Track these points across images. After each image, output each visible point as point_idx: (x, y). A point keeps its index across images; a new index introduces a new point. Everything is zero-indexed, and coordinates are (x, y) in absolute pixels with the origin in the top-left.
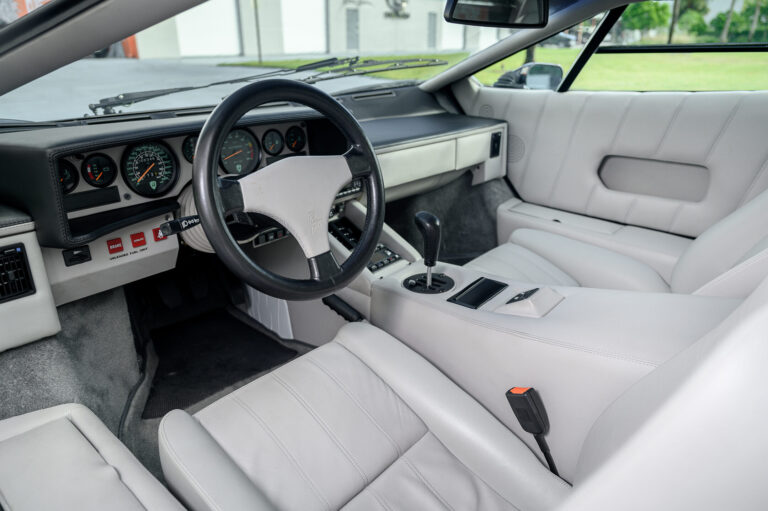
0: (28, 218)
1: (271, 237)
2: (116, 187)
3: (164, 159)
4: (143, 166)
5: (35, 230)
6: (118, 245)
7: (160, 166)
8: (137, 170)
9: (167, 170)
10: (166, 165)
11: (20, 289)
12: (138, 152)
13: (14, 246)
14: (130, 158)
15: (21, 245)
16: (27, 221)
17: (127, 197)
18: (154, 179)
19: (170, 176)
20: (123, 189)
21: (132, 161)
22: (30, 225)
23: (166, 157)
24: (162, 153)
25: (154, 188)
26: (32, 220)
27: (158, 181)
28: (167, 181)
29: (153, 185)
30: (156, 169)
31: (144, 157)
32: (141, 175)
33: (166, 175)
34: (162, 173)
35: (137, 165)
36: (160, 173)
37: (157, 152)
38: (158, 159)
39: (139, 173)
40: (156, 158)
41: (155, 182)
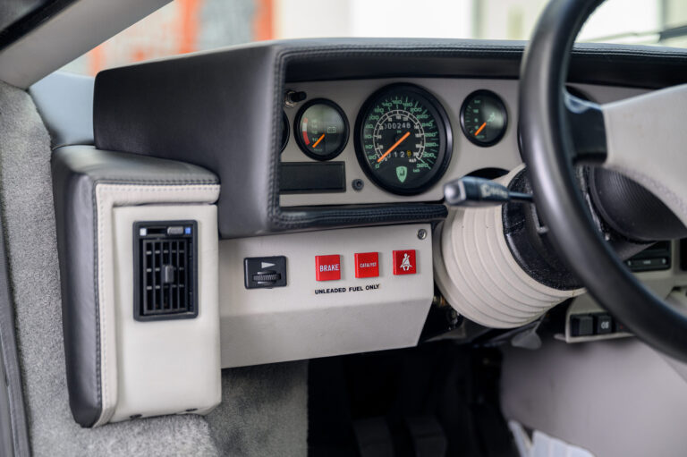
0: (212, 177)
1: (606, 325)
2: (342, 164)
3: (427, 130)
4: (389, 138)
5: (216, 203)
6: (334, 268)
7: (418, 140)
8: (380, 142)
9: (428, 150)
10: (429, 140)
11: (175, 306)
12: (386, 110)
13: (184, 224)
14: (372, 117)
15: (193, 224)
16: (210, 183)
17: (358, 185)
18: (404, 163)
19: (431, 162)
20: (353, 171)
21: (374, 122)
22: (212, 191)
23: (430, 124)
24: (424, 116)
25: (402, 179)
26: (219, 183)
27: (411, 167)
28: (426, 170)
29: (401, 173)
30: (409, 146)
31: (395, 120)
32: (384, 151)
33: (425, 159)
34: (420, 154)
35: (381, 132)
36: (416, 154)
37: (416, 114)
38: (417, 127)
39: (382, 147)
40: (412, 124)
41: (405, 169)
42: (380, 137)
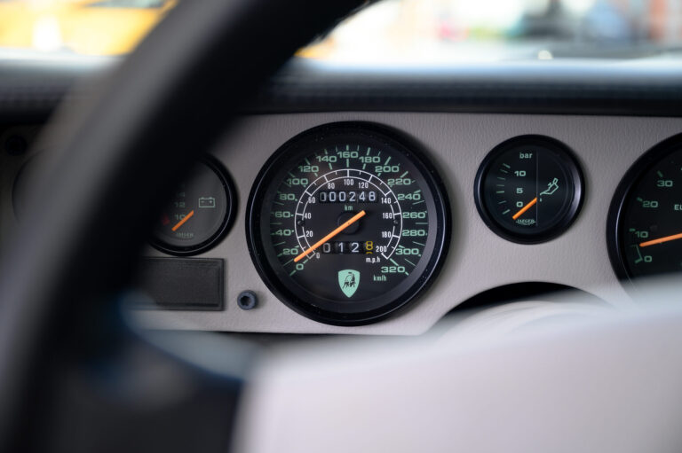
3: (407, 206)
4: (326, 214)
7: (388, 225)
14: (294, 181)
17: (250, 301)
20: (242, 274)
21: (297, 190)
24: (403, 181)
25: (349, 292)
27: (367, 272)
28: (395, 279)
29: (348, 282)
31: (340, 187)
32: (312, 241)
33: (400, 259)
34: (389, 252)
35: (311, 208)
36: (382, 249)
37: (385, 176)
38: (387, 201)
39: (311, 233)
40: (379, 195)
41: (357, 274)
42: (308, 216)
